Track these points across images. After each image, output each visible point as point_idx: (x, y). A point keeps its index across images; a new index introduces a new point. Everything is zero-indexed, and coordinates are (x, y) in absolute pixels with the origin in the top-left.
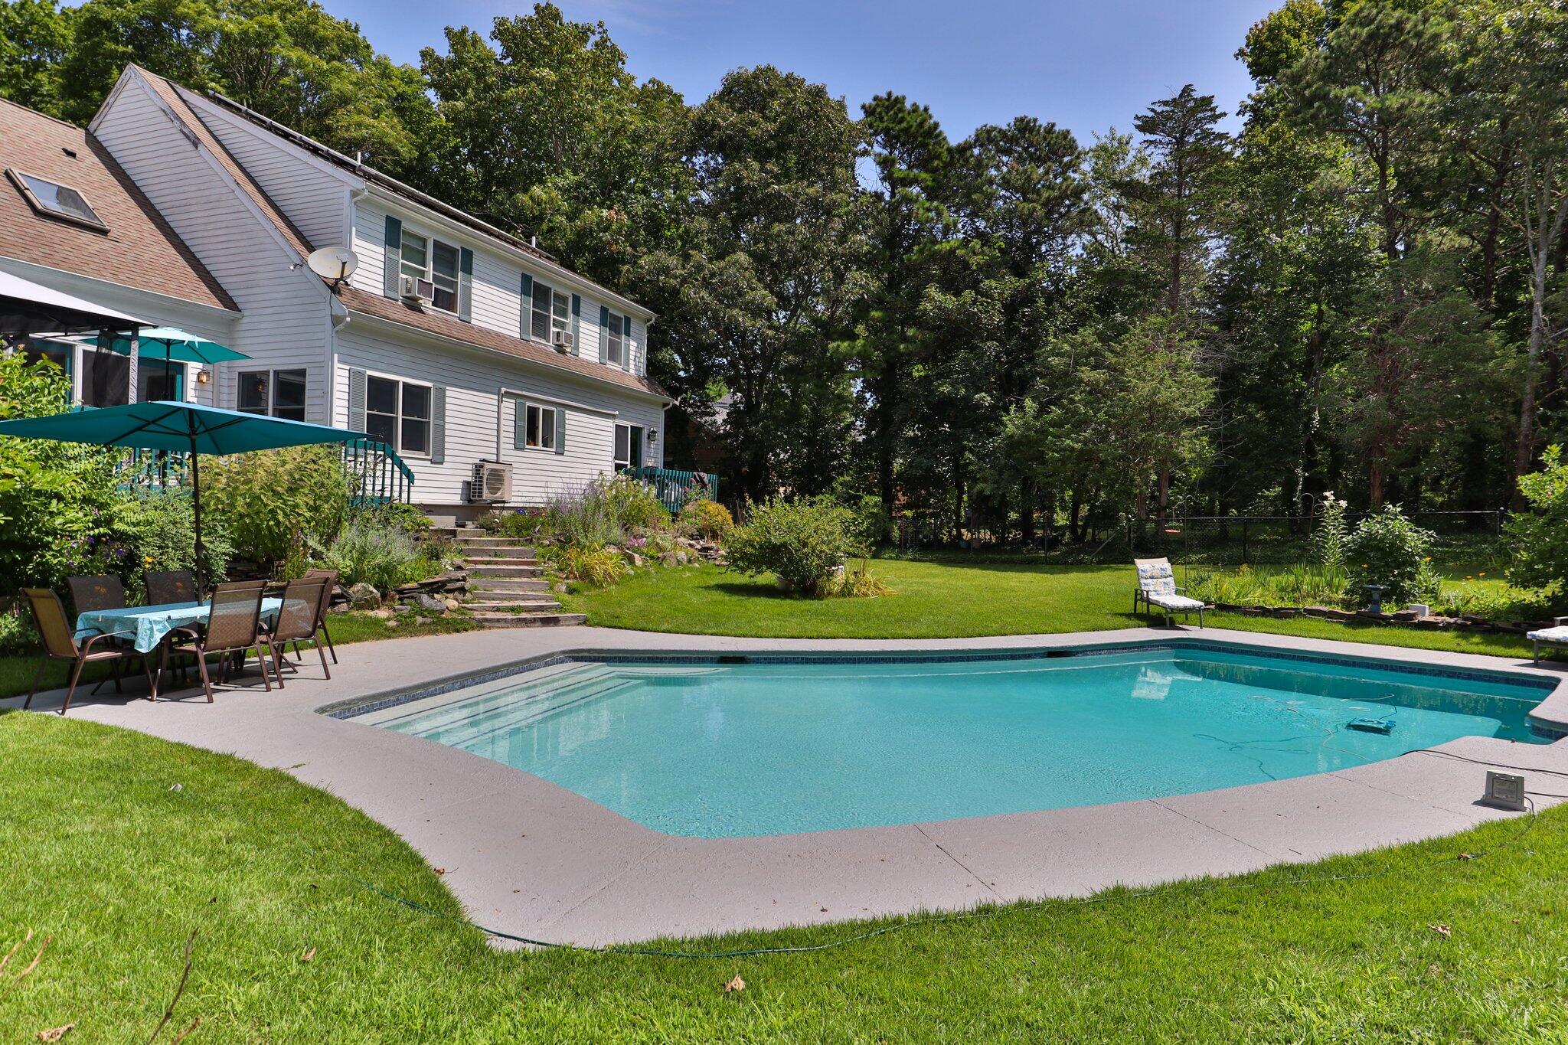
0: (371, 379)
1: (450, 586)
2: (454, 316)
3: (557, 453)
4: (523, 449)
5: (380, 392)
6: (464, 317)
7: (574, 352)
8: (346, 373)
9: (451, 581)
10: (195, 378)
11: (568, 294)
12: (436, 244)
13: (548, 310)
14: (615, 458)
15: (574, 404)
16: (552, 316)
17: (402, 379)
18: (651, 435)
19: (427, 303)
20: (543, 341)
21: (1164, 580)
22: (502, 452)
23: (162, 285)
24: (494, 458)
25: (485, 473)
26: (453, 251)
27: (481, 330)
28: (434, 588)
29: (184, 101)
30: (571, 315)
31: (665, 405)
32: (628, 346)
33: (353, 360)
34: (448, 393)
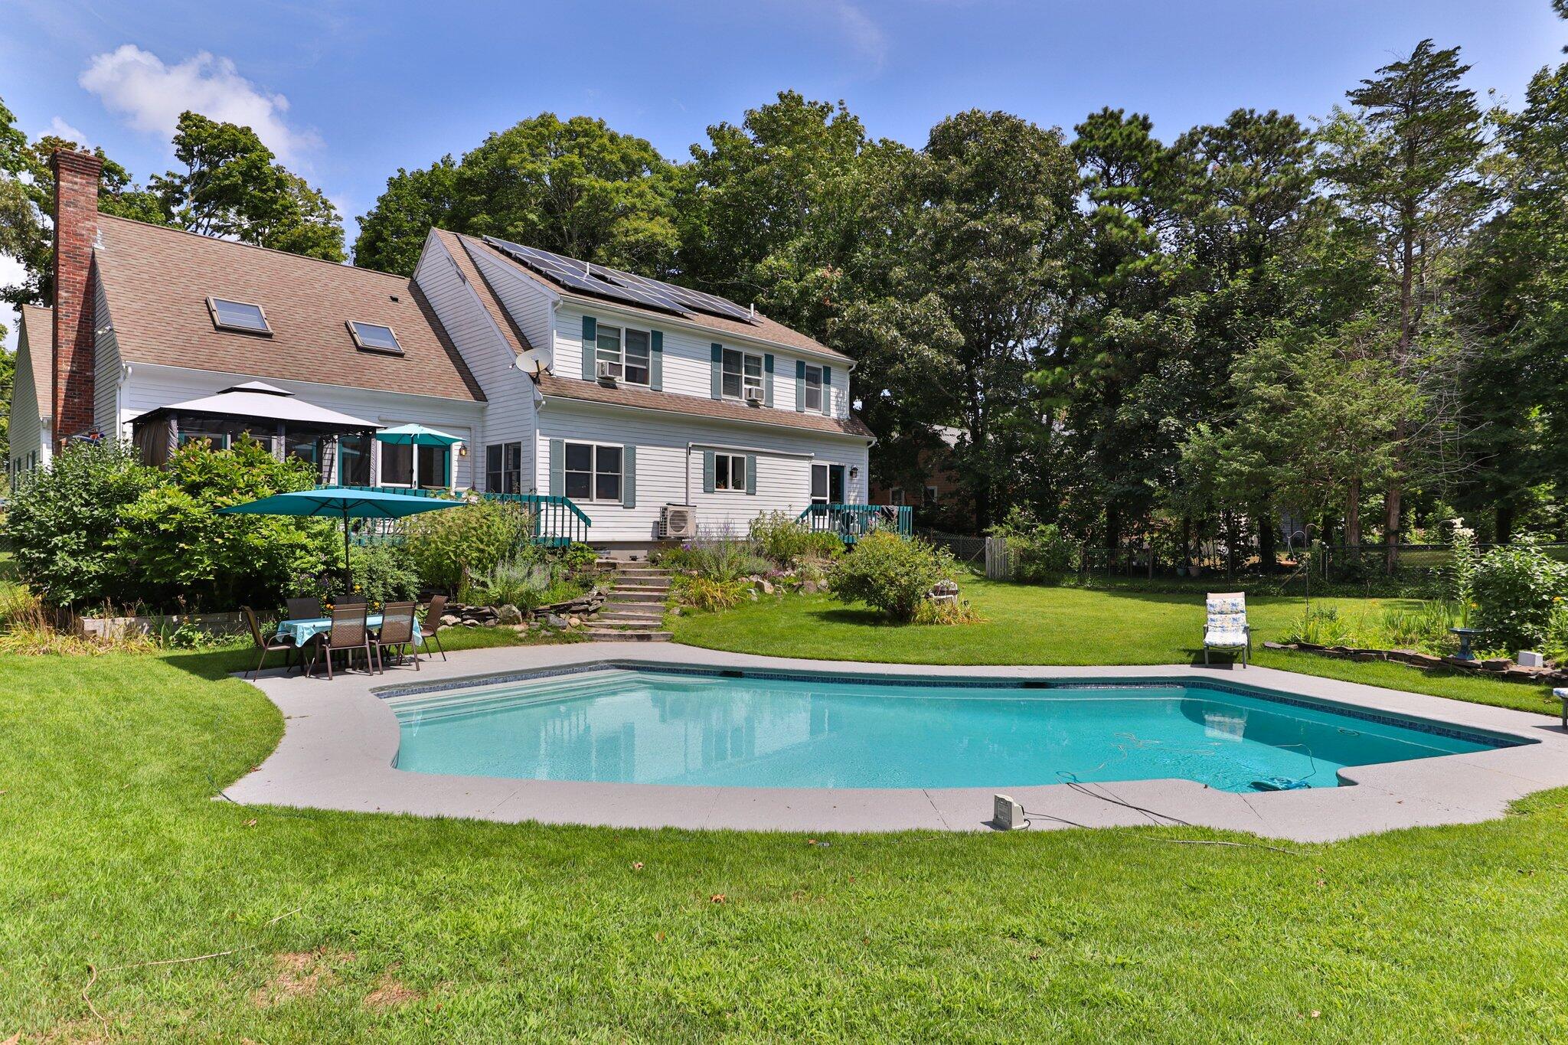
0: (568, 445)
1: (574, 608)
2: (646, 388)
3: (747, 494)
4: (713, 492)
5: (577, 456)
6: (654, 388)
7: (769, 404)
8: (548, 443)
9: (575, 604)
10: (457, 453)
11: (761, 354)
12: (628, 331)
13: (740, 372)
14: (812, 495)
15: (764, 450)
16: (744, 376)
17: (595, 444)
18: (853, 472)
19: (621, 380)
20: (737, 398)
21: (1234, 616)
22: (691, 495)
23: (432, 389)
24: (683, 501)
25: (669, 515)
26: (645, 335)
27: (670, 396)
28: (559, 610)
29: (464, 248)
30: (764, 373)
31: (869, 443)
32: (828, 394)
33: (550, 432)
34: (637, 451)
